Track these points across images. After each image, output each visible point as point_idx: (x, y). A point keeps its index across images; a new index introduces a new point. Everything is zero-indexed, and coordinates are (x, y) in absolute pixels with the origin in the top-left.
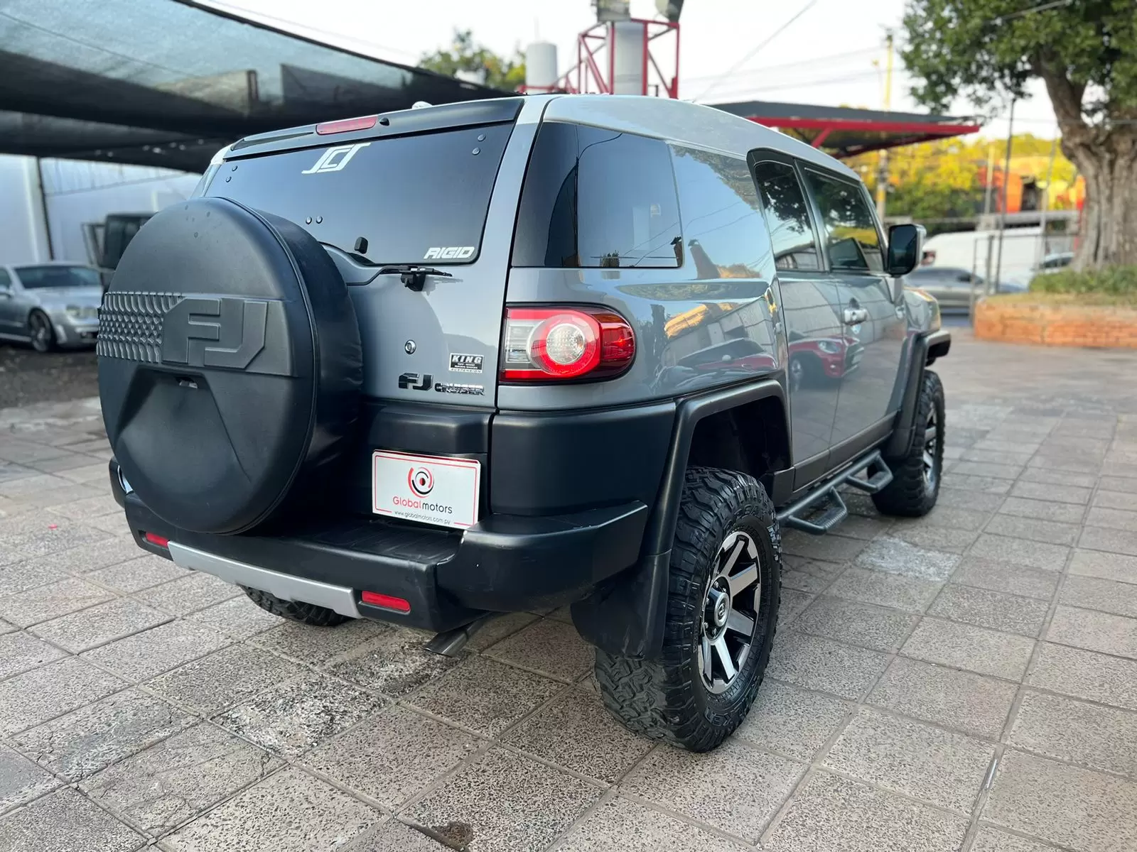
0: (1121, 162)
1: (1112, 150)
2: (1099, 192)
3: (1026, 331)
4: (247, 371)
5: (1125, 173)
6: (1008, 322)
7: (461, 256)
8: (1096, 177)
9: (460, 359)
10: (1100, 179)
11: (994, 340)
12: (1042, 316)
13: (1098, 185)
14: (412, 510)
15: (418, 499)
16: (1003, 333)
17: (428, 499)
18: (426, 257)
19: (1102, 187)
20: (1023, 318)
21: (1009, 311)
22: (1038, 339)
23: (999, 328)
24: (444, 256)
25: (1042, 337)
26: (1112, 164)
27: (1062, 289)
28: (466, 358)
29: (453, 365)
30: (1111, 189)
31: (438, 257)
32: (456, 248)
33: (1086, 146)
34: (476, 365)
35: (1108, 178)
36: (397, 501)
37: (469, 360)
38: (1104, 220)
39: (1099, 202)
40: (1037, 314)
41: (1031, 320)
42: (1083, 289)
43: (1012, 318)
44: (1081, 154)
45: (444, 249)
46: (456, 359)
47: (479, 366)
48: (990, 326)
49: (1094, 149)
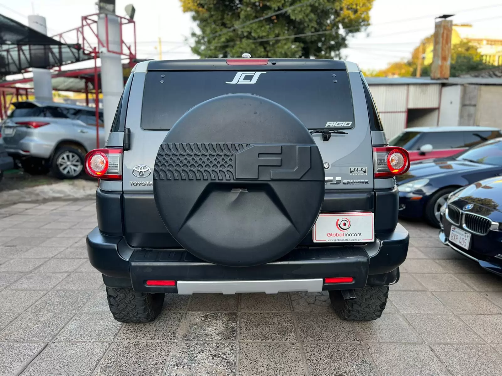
4: (301, 180)
7: (346, 125)
9: (354, 169)
14: (339, 238)
15: (342, 233)
17: (348, 232)
18: (326, 126)
24: (337, 126)
28: (358, 168)
29: (351, 172)
31: (333, 126)
32: (342, 122)
34: (363, 172)
36: (330, 235)
37: (359, 169)
45: (335, 122)
46: (352, 170)
47: (365, 172)
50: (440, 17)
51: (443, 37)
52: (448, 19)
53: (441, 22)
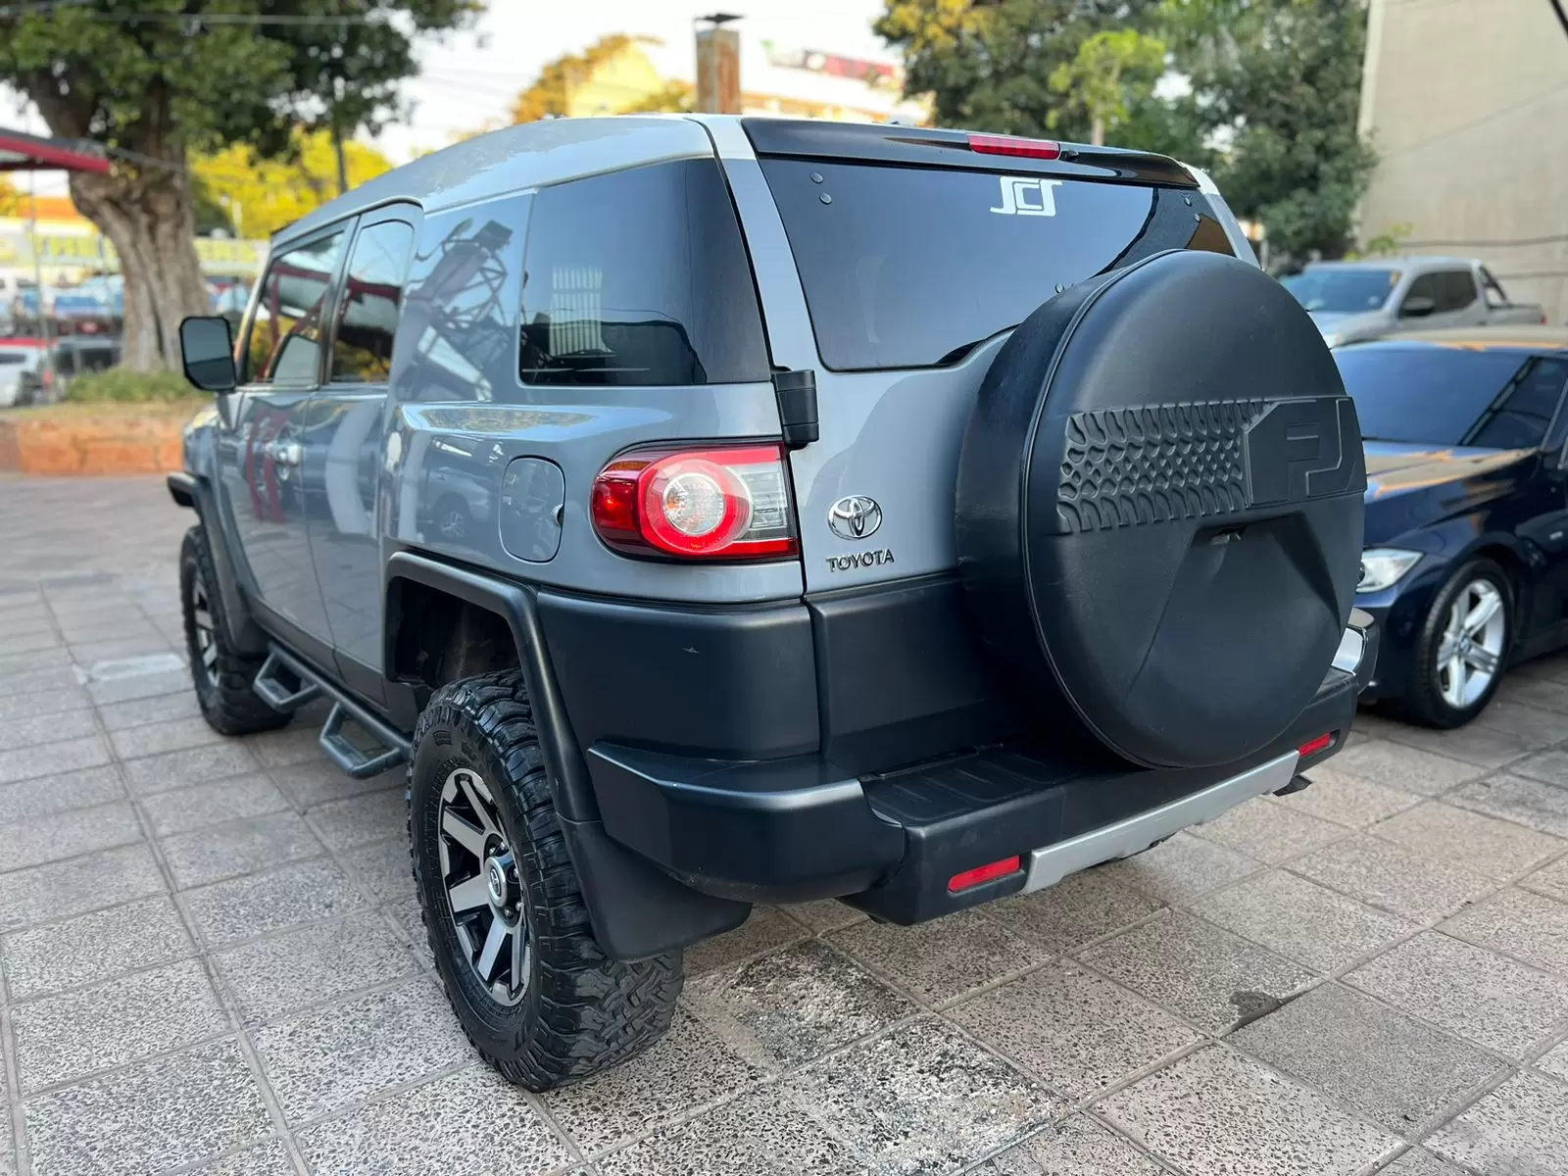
0: (165, 228)
1: (148, 209)
2: (142, 265)
3: (125, 456)
5: (171, 244)
6: (90, 446)
8: (134, 244)
10: (141, 247)
11: (66, 472)
12: (151, 432)
13: (138, 255)
16: (82, 462)
19: (146, 259)
20: (114, 438)
21: (86, 429)
22: (152, 465)
23: (73, 456)
25: (157, 462)
26: (152, 229)
27: (142, 396)
30: (158, 260)
33: (114, 203)
35: (151, 247)
38: (160, 303)
39: (146, 280)
40: (139, 431)
41: (128, 439)
42: (171, 395)
43: (94, 439)
44: (107, 212)
48: (54, 454)
49: (125, 206)
50: (708, 18)
51: (720, 75)
52: (727, 26)
53: (713, 32)
